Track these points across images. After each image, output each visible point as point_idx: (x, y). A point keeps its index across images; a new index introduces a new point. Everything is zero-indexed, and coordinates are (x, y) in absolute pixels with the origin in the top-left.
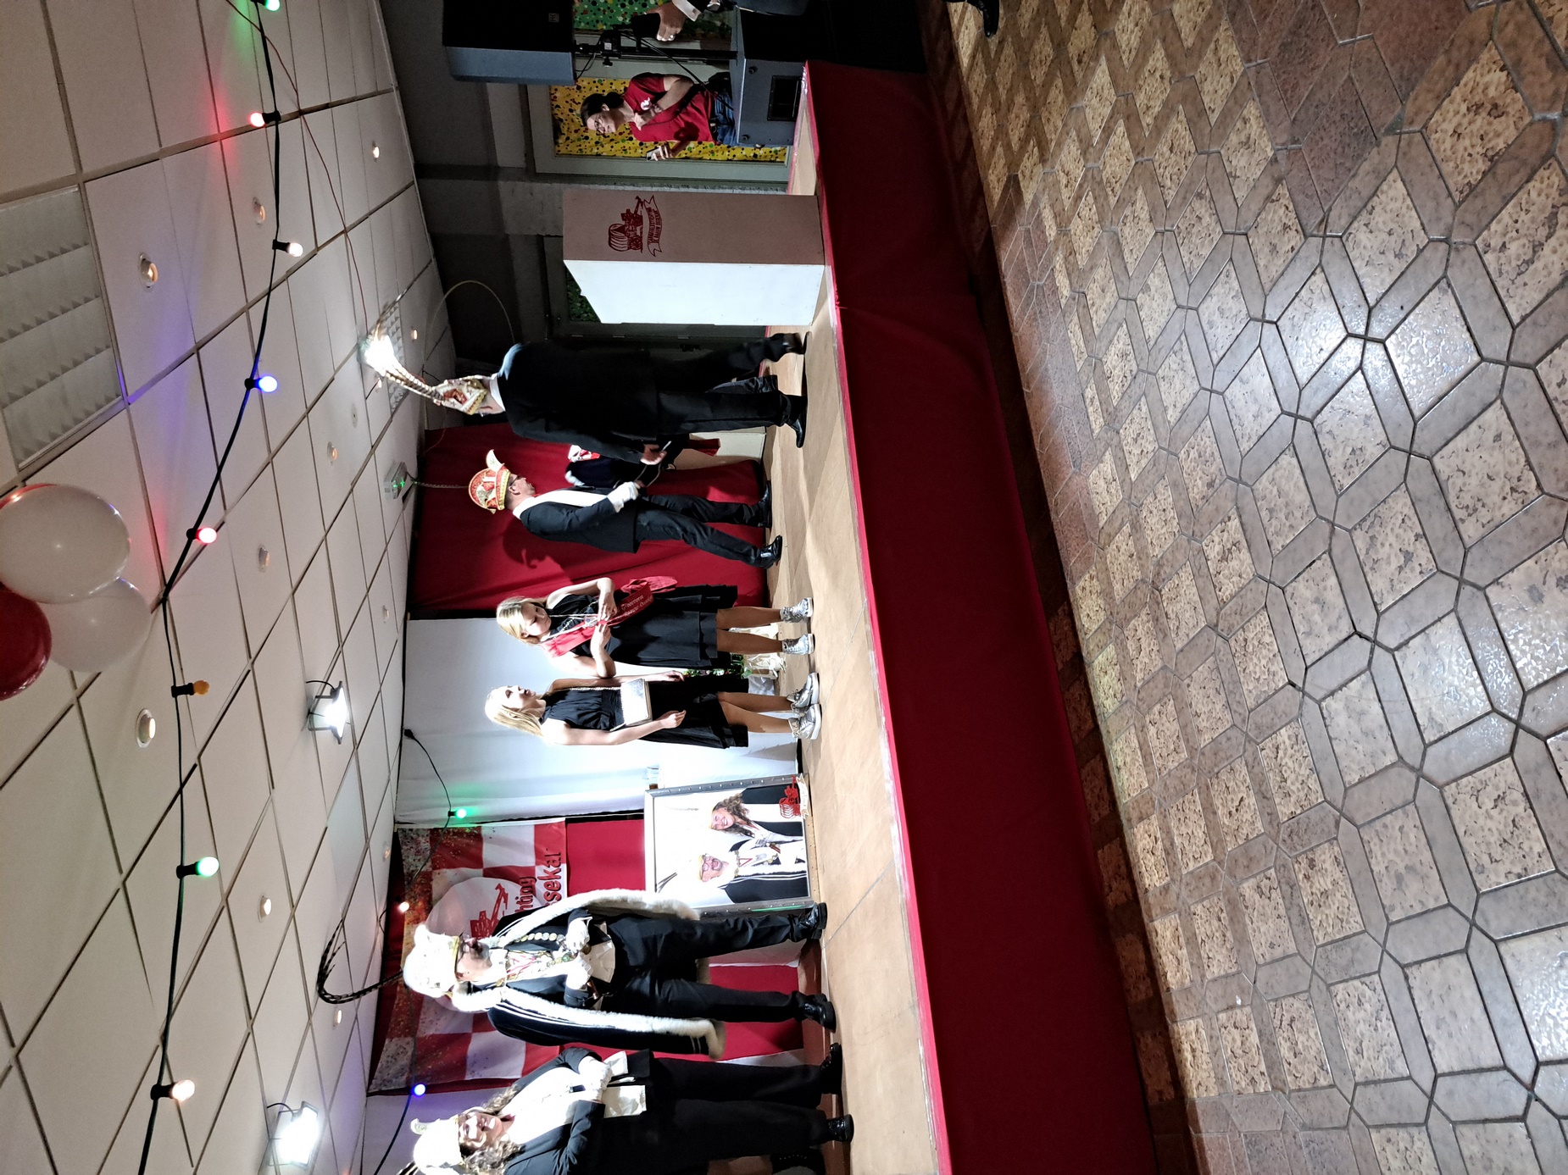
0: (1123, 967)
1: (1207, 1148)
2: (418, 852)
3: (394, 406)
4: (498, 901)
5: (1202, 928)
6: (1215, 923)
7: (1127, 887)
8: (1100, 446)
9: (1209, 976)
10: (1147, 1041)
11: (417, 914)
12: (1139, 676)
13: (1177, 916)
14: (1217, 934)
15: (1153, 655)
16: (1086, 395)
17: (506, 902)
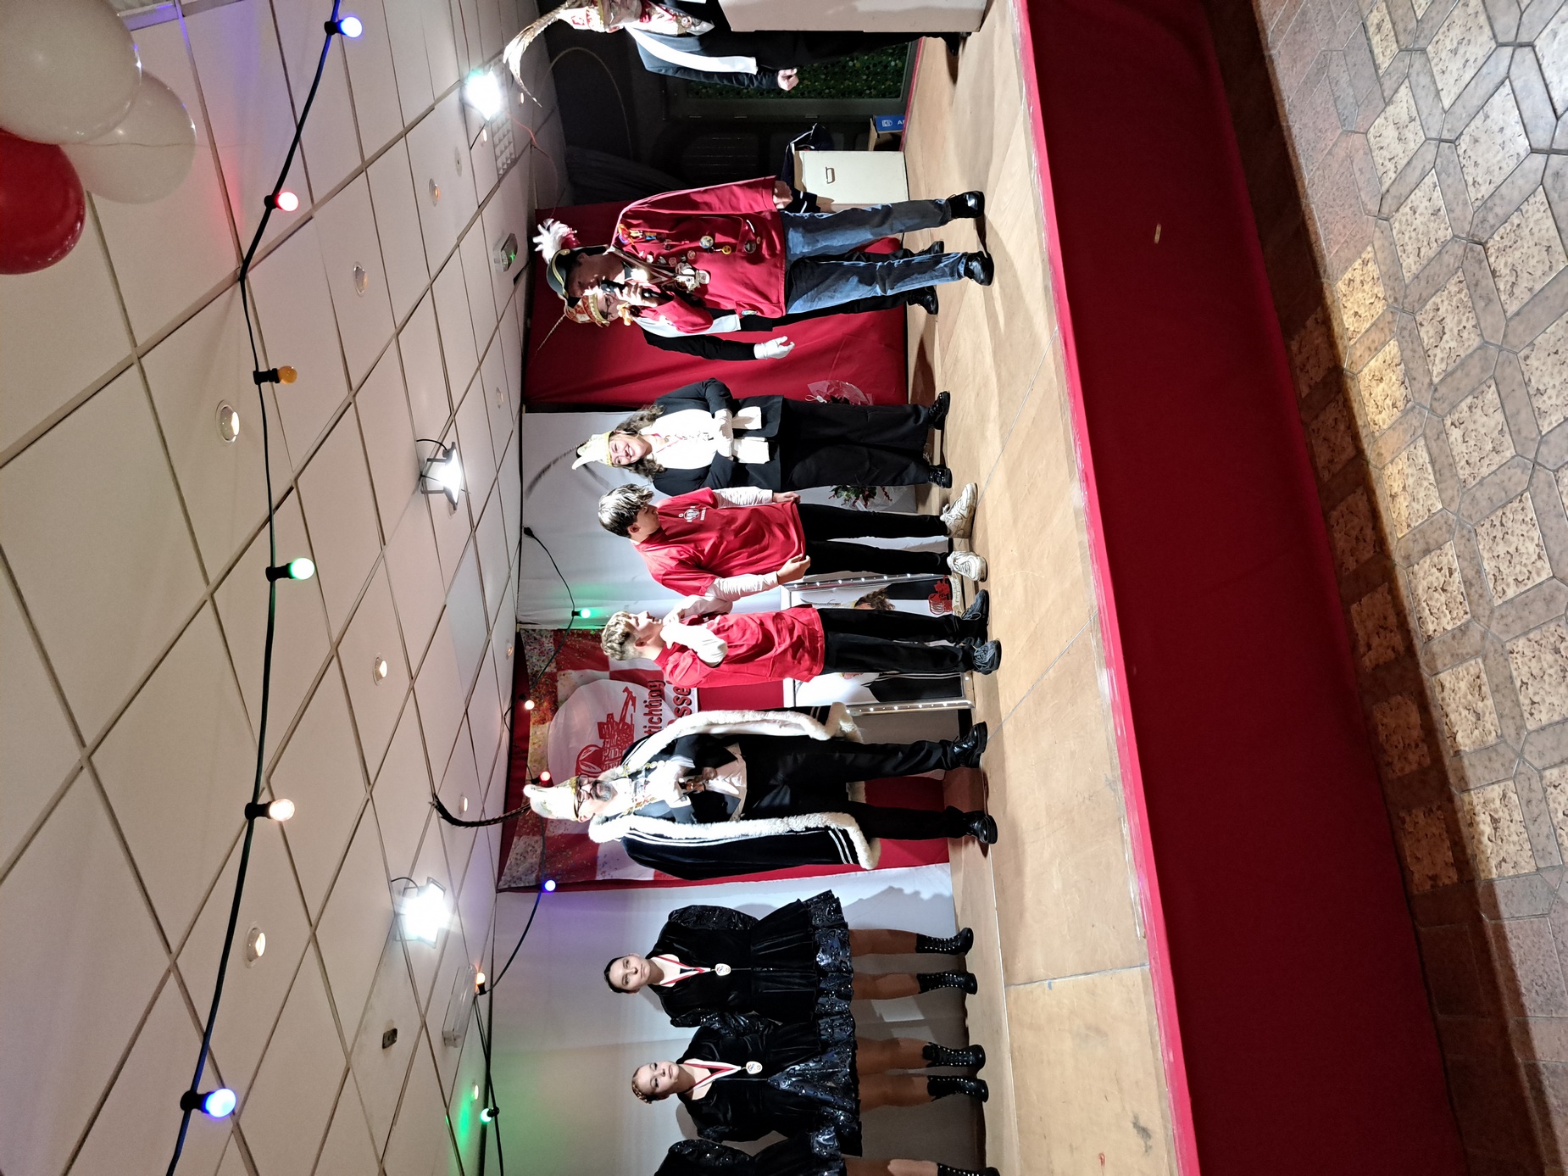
0: (1382, 738)
1: (1509, 935)
2: (542, 653)
3: (501, 172)
4: (626, 704)
5: (1520, 669)
6: (1549, 657)
7: (1397, 640)
8: (1388, 84)
9: (1531, 725)
10: (1419, 823)
11: (543, 715)
12: (1438, 369)
13: (1480, 660)
14: (1551, 671)
15: (1465, 334)
16: (1368, 23)
17: (634, 704)
